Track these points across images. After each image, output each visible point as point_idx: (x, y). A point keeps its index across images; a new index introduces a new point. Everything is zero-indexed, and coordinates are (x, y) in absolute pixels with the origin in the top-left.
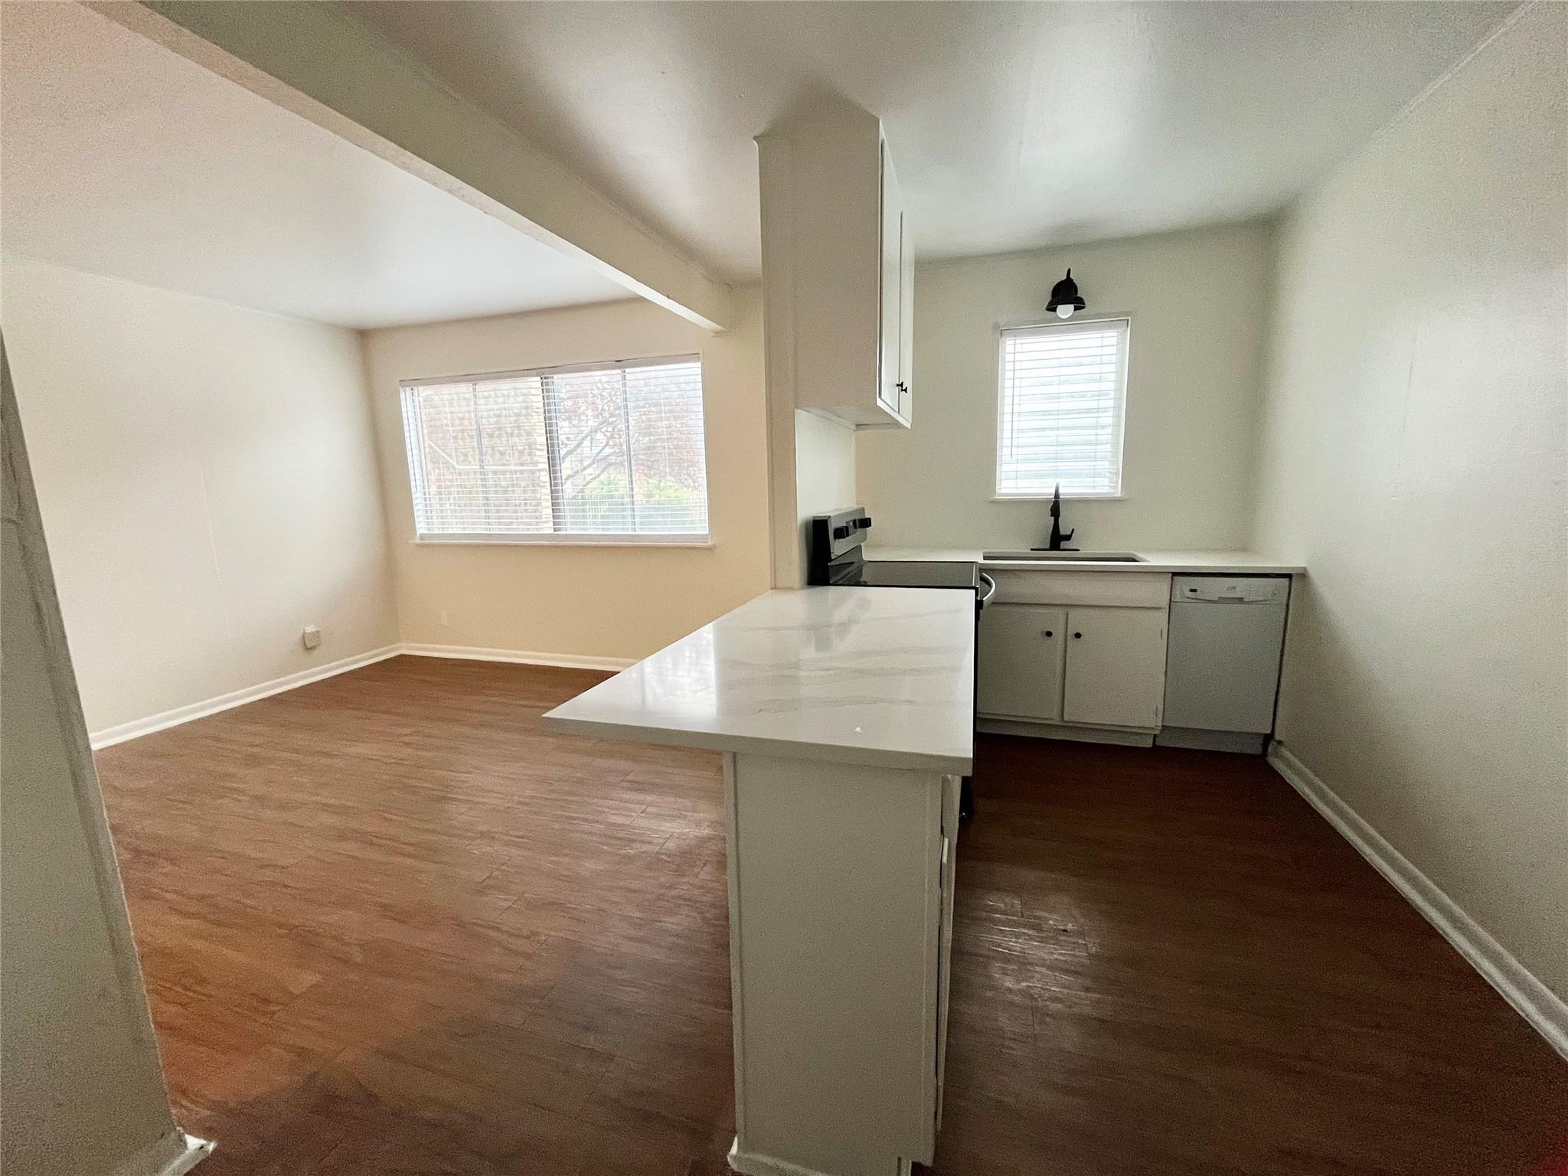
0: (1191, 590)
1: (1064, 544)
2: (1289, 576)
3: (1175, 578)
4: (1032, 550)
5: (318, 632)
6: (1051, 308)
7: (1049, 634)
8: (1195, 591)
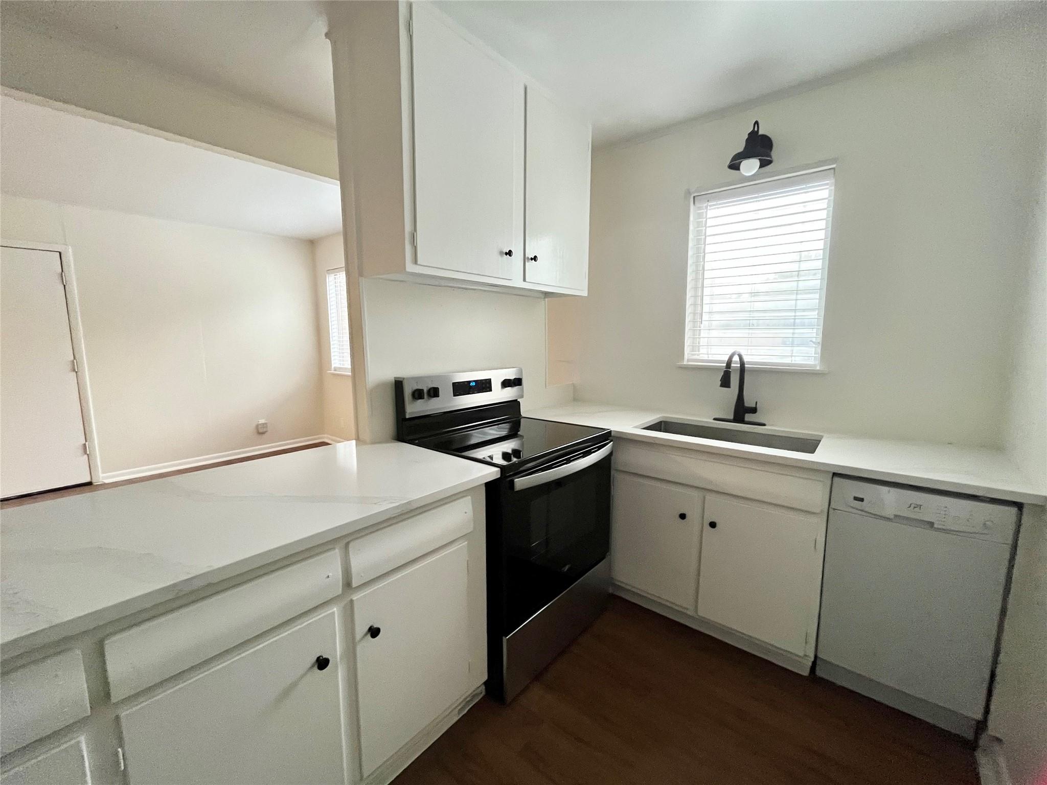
0: (856, 499)
1: (748, 417)
2: (1019, 506)
3: (836, 479)
4: (715, 419)
5: (266, 424)
6: (734, 166)
7: (683, 516)
8: (862, 500)
